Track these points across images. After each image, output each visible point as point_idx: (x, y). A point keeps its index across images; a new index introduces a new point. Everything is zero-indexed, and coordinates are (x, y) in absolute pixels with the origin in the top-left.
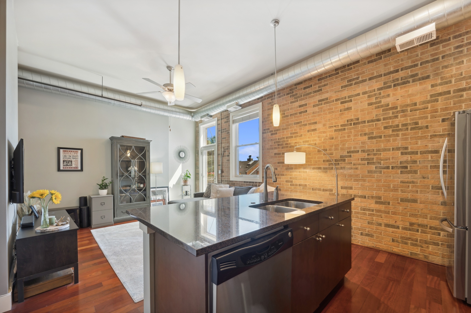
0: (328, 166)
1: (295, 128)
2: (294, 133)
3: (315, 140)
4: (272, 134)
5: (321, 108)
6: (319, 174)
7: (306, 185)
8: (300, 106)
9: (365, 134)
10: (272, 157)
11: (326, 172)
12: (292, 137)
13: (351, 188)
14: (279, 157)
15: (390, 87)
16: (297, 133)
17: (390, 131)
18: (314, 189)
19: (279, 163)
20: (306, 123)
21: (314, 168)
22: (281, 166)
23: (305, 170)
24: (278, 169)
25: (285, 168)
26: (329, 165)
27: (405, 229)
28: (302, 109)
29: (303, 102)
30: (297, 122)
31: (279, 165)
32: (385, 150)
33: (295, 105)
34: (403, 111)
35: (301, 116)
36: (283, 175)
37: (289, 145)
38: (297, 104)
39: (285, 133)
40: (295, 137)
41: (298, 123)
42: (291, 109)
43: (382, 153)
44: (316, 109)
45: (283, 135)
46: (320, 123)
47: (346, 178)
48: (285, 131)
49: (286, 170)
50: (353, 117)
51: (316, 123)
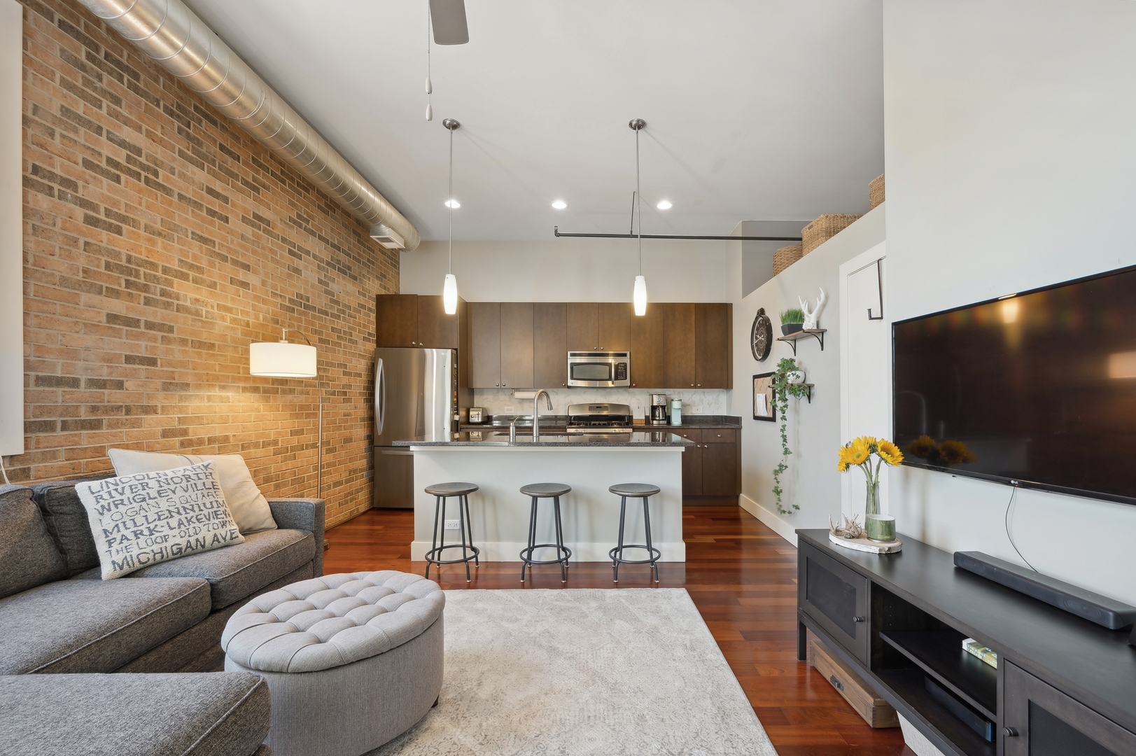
0: (271, 386)
1: (196, 251)
2: (191, 267)
3: (247, 313)
4: (90, 221)
5: (258, 237)
6: (256, 405)
7: (226, 439)
8: (211, 191)
9: (316, 332)
10: (92, 327)
11: (267, 399)
12: (184, 276)
13: (301, 432)
14: (128, 335)
15: (334, 267)
16: (199, 270)
17: (335, 336)
18: (245, 445)
19: (129, 359)
20: (226, 254)
21: (245, 387)
22: (143, 374)
23: (224, 394)
24: (126, 385)
25: (158, 383)
26: (273, 384)
27: (347, 481)
28: (216, 205)
29: (218, 186)
30: (200, 233)
31: (135, 369)
32: (332, 365)
33: (194, 173)
34: (344, 312)
35: (212, 223)
36: (154, 410)
37: (176, 302)
38: (202, 176)
39: (159, 248)
40: (195, 281)
41: (205, 240)
42: (182, 175)
43: (330, 368)
44: (249, 231)
45: (150, 251)
46: (256, 272)
47: (297, 412)
48: (159, 240)
49: (164, 390)
50: (302, 293)
51: (247, 267)
